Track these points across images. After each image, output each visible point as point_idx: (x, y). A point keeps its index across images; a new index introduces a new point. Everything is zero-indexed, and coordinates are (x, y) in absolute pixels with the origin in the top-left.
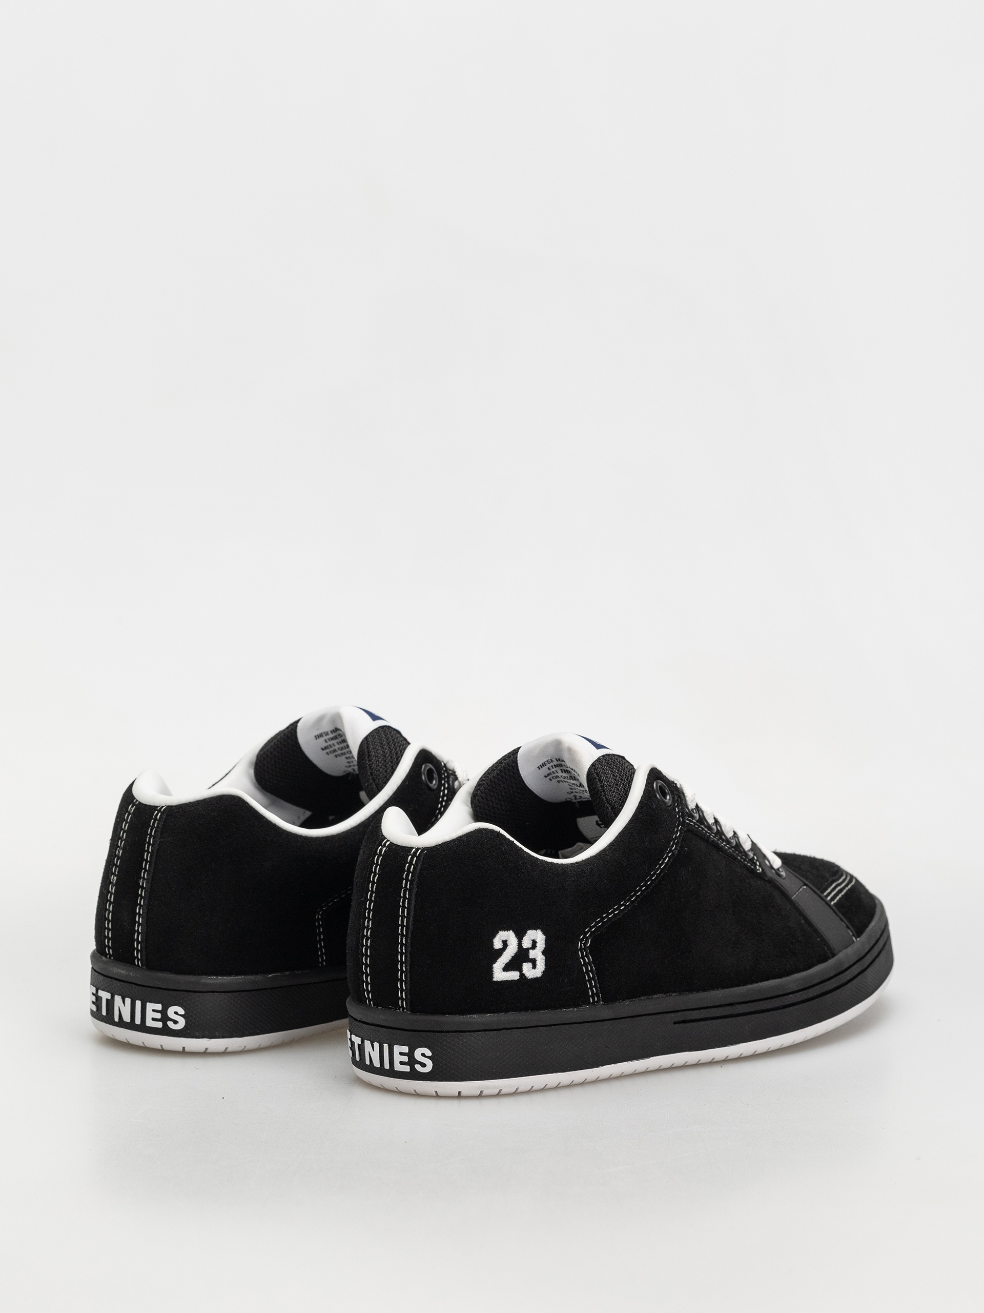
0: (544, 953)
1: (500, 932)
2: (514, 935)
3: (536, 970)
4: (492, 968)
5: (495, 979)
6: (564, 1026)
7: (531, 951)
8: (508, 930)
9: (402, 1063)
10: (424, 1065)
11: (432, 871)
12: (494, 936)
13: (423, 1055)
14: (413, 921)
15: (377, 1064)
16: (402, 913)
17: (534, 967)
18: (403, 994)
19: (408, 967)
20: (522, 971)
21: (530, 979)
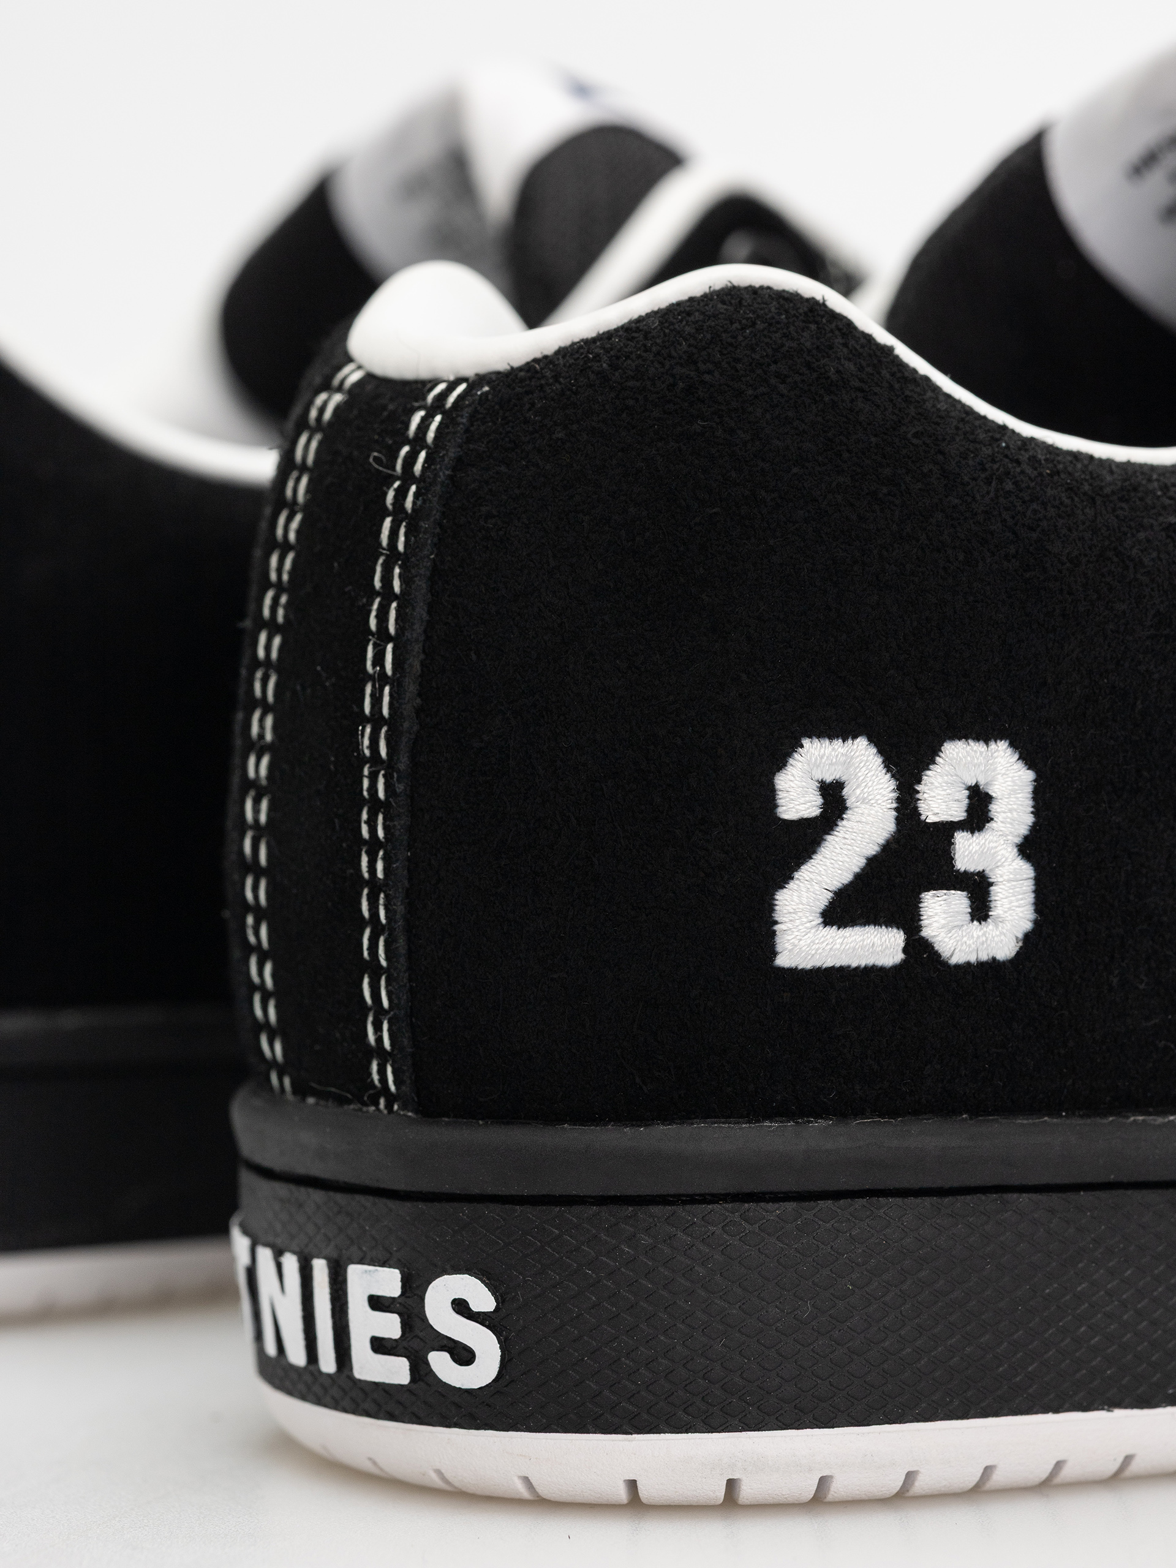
0: (1027, 848)
1: (806, 742)
2: (879, 760)
3: (989, 927)
4: (769, 907)
5: (783, 960)
6: (1137, 1195)
7: (961, 839)
8: (846, 733)
9: (380, 1345)
10: (463, 1355)
11: (503, 469)
12: (780, 762)
13: (461, 1307)
14: (419, 695)
15: (297, 1356)
16: (374, 665)
17: (980, 910)
18: (381, 1030)
19: (400, 908)
20: (919, 928)
21: (957, 967)
